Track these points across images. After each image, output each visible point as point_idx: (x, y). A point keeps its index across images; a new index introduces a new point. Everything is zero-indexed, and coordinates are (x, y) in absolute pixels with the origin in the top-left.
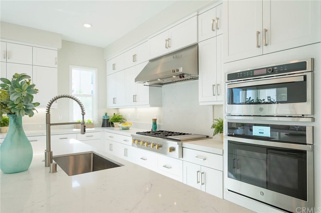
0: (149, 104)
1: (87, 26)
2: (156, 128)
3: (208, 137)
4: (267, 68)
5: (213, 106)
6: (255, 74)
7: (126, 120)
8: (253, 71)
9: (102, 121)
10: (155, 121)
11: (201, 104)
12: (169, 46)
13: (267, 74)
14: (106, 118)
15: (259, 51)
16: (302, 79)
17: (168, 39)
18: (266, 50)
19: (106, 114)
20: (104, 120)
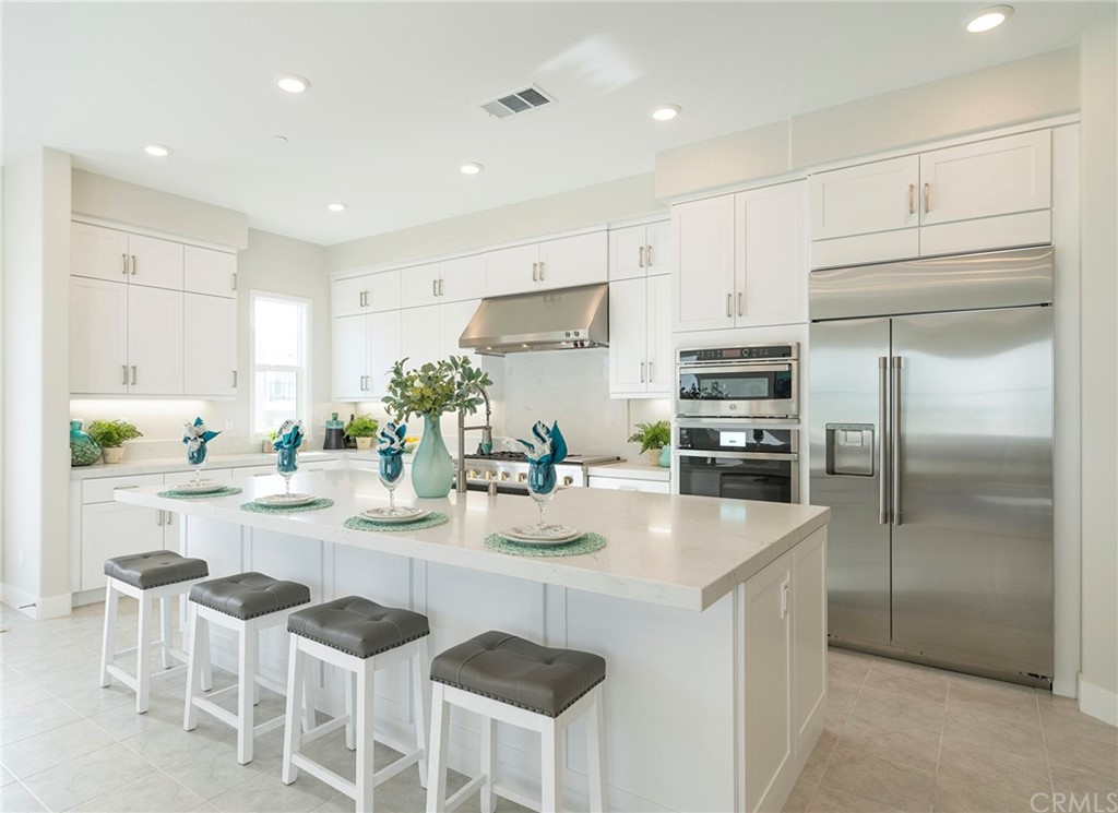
2: (490, 447)
3: (618, 458)
4: (742, 349)
5: (629, 400)
6: (724, 356)
8: (721, 350)
9: (324, 433)
11: (612, 396)
12: (543, 277)
13: (742, 357)
14: (334, 427)
15: (729, 322)
16: (786, 368)
17: (540, 262)
18: (740, 322)
19: (335, 417)
20: (329, 431)
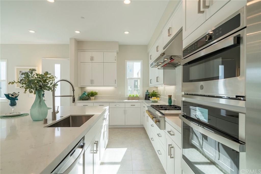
0: (164, 83)
1: (127, 33)
6: (198, 46)
7: (160, 96)
8: (197, 42)
9: (145, 95)
10: (170, 97)
12: (170, 34)
13: (207, 43)
14: (147, 94)
17: (169, 28)
19: (147, 91)
20: (146, 95)
